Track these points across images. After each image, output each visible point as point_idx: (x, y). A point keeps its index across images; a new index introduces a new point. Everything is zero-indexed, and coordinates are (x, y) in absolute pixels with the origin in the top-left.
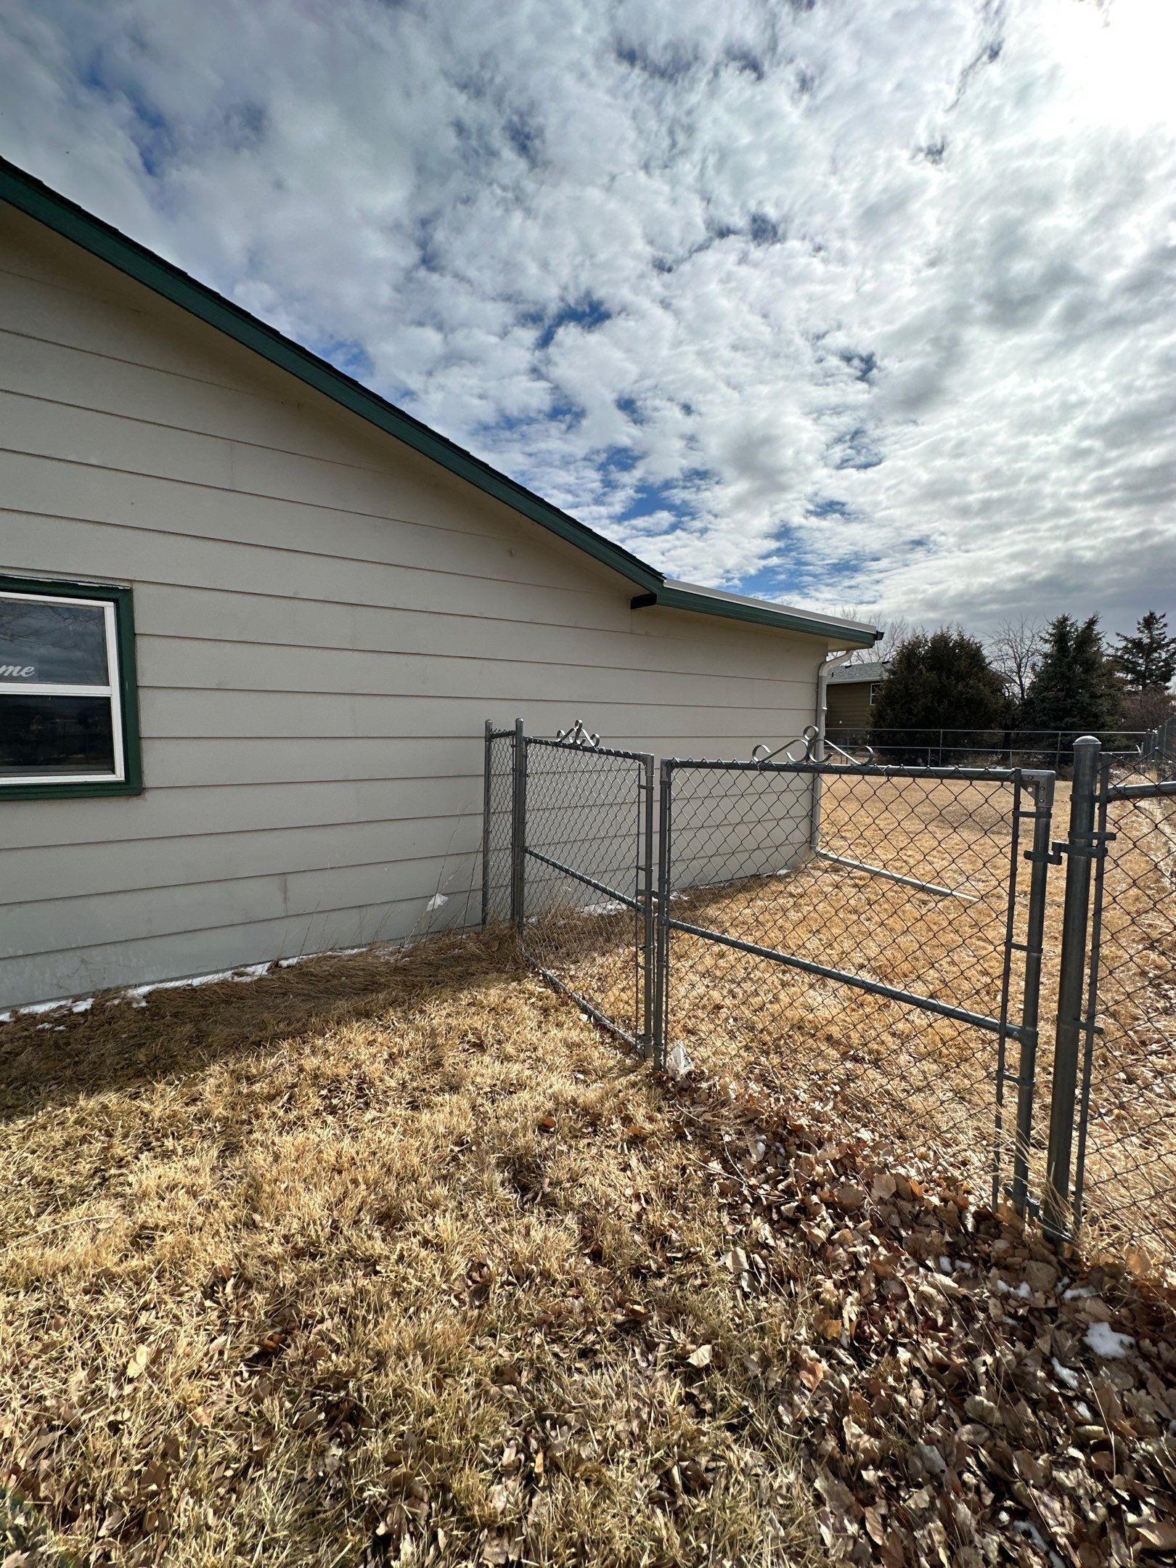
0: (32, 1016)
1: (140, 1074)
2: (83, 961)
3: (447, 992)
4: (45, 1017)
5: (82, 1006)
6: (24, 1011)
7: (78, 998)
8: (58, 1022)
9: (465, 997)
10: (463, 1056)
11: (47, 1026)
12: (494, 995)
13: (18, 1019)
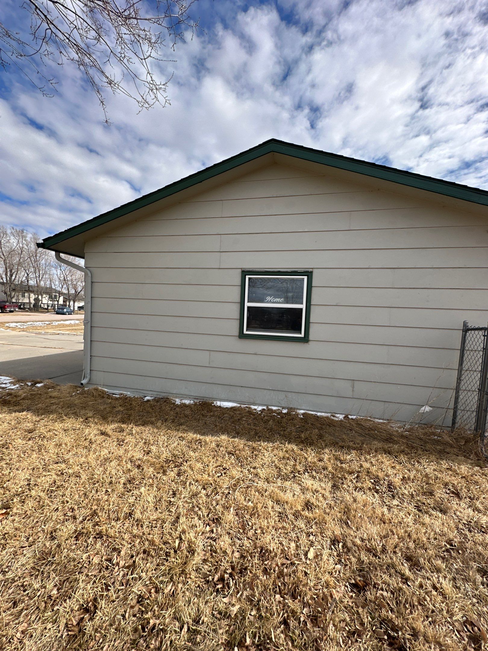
0: (272, 410)
1: (302, 442)
2: (286, 396)
3: (433, 458)
4: (275, 411)
5: (285, 411)
6: (270, 407)
7: (283, 408)
8: (278, 414)
9: (445, 464)
10: (447, 496)
11: (276, 415)
12: (464, 469)
13: (269, 410)
